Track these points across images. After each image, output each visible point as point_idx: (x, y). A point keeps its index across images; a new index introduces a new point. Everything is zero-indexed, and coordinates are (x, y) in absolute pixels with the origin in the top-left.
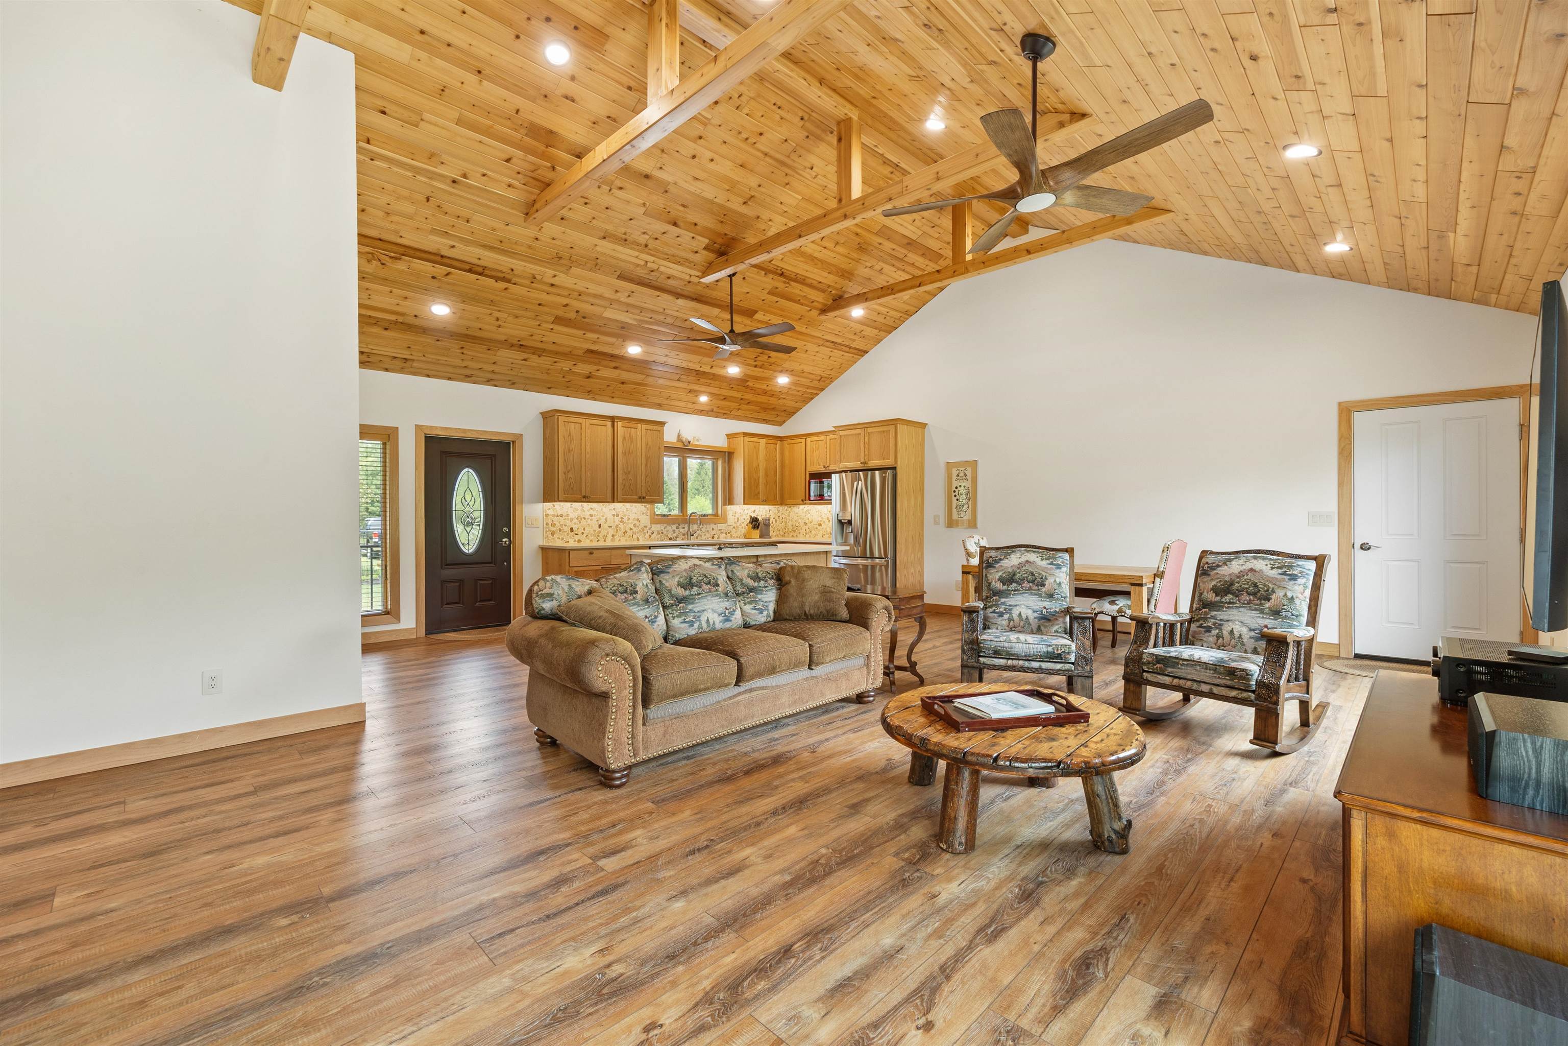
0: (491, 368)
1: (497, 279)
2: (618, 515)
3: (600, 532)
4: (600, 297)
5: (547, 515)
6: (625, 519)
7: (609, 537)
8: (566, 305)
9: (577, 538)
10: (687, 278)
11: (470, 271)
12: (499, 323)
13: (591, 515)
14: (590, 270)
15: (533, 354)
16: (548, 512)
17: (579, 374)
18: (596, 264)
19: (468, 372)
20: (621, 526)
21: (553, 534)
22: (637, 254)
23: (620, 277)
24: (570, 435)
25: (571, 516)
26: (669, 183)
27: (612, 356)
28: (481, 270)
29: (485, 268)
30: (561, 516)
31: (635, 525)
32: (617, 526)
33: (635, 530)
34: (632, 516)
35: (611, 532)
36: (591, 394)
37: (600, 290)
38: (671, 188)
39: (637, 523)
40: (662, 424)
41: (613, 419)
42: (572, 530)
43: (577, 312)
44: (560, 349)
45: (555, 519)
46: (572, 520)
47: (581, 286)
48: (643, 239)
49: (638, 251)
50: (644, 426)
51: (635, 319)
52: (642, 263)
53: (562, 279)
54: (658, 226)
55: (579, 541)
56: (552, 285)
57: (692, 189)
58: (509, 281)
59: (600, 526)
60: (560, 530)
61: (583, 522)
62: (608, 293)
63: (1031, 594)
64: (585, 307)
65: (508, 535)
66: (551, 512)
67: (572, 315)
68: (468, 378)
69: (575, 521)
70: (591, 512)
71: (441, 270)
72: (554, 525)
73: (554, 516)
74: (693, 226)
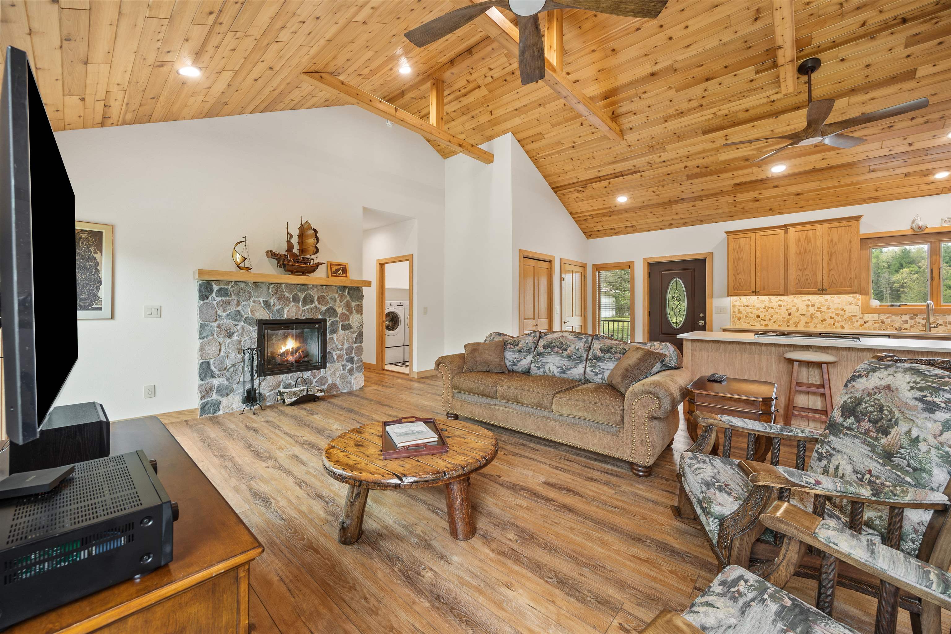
0: (678, 217)
1: (632, 174)
2: (813, 305)
3: (789, 319)
4: (705, 151)
5: (734, 306)
6: (824, 309)
7: (802, 323)
8: (686, 167)
9: (763, 323)
10: (766, 100)
11: (616, 177)
12: (656, 193)
13: (780, 306)
14: (678, 141)
15: (695, 201)
16: (735, 303)
17: (747, 201)
18: (679, 137)
19: (669, 223)
20: (818, 314)
21: (739, 319)
22: (700, 114)
23: (705, 133)
24: (739, 247)
25: (757, 306)
26: (672, 65)
27: (761, 181)
28: (620, 174)
29: (621, 172)
30: (748, 306)
31: (838, 315)
32: (812, 315)
33: (837, 318)
34: (833, 307)
35: (804, 320)
36: (771, 211)
37: (699, 148)
38: (676, 66)
39: (842, 313)
40: (857, 218)
41: (786, 227)
42: (758, 316)
43: (698, 167)
44: (711, 192)
45: (742, 309)
46: (758, 309)
47: (683, 152)
48: (694, 104)
49: (697, 112)
50: (826, 226)
51: (753, 150)
52: (712, 116)
53: (665, 156)
54: (697, 91)
55: (766, 325)
56: (664, 161)
57: (695, 52)
58: (639, 172)
59: (790, 314)
60: (746, 316)
61: (771, 311)
62: (710, 146)
63: (864, 443)
64: (700, 162)
65: (704, 318)
66: (738, 303)
67: (696, 170)
68: (671, 226)
69: (762, 309)
70: (780, 303)
71: (605, 183)
72: (740, 313)
73: (740, 306)
74: (726, 69)
